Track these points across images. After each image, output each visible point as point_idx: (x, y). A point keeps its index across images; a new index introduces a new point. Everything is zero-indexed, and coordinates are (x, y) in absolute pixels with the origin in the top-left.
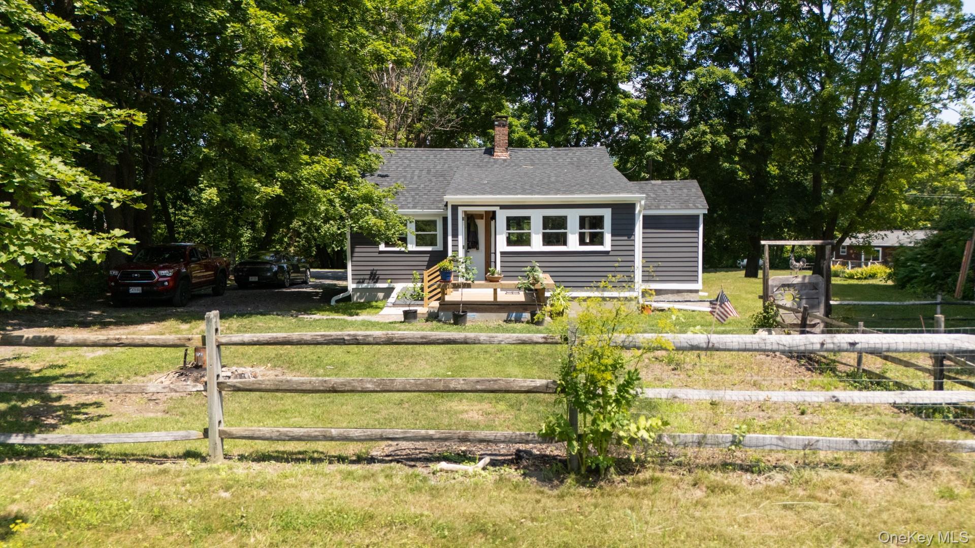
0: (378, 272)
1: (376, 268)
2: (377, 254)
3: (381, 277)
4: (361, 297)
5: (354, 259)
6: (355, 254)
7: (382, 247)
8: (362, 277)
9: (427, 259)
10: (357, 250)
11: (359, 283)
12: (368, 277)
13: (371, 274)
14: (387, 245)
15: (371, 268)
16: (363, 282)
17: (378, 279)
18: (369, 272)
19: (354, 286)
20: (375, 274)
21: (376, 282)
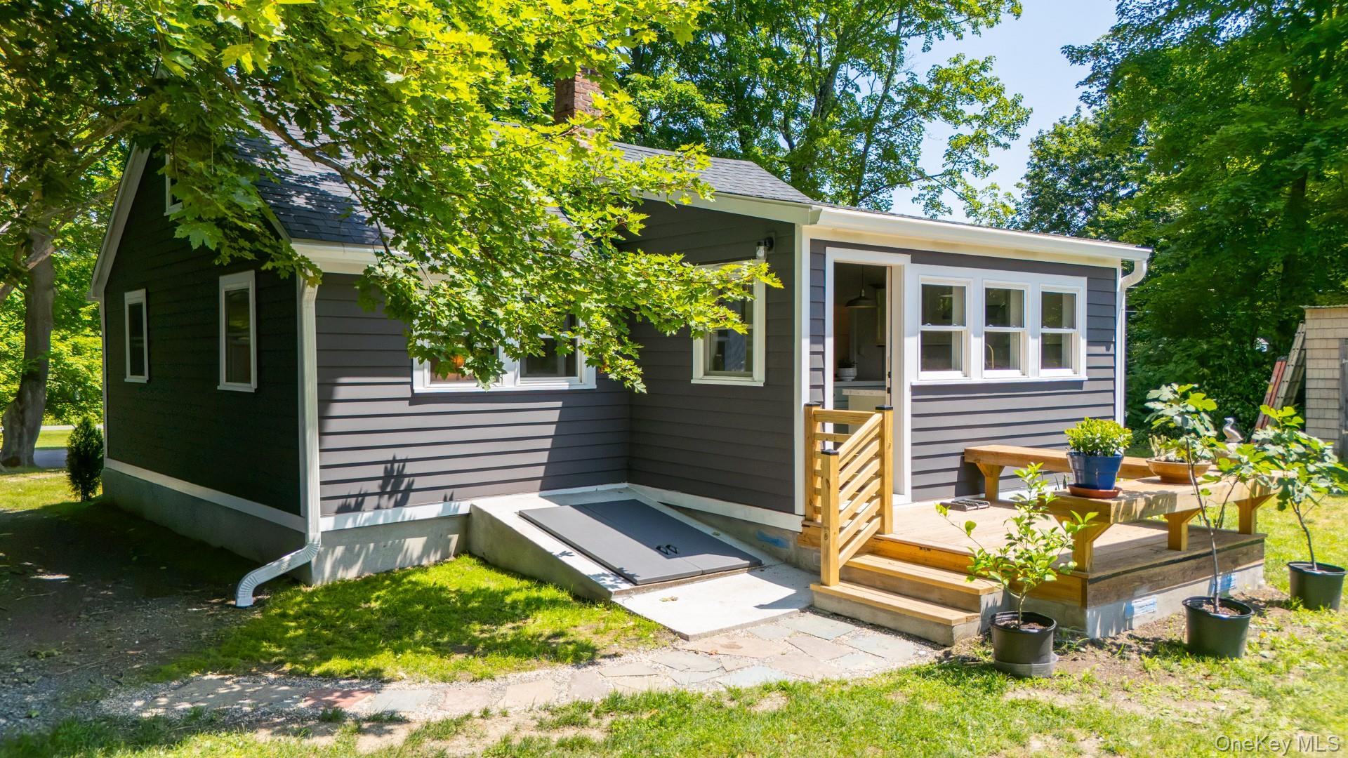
0: (410, 468)
1: (401, 454)
2: (404, 407)
3: (419, 483)
4: (346, 562)
5: (333, 425)
6: (337, 409)
7: (422, 381)
8: (354, 489)
9: (554, 416)
10: (342, 393)
11: (344, 509)
12: (374, 486)
13: (387, 477)
14: (439, 371)
15: (387, 455)
16: (358, 508)
17: (409, 489)
18: (379, 471)
19: (328, 523)
20: (401, 476)
21: (401, 503)
